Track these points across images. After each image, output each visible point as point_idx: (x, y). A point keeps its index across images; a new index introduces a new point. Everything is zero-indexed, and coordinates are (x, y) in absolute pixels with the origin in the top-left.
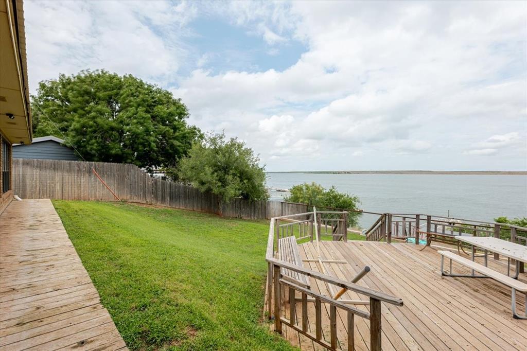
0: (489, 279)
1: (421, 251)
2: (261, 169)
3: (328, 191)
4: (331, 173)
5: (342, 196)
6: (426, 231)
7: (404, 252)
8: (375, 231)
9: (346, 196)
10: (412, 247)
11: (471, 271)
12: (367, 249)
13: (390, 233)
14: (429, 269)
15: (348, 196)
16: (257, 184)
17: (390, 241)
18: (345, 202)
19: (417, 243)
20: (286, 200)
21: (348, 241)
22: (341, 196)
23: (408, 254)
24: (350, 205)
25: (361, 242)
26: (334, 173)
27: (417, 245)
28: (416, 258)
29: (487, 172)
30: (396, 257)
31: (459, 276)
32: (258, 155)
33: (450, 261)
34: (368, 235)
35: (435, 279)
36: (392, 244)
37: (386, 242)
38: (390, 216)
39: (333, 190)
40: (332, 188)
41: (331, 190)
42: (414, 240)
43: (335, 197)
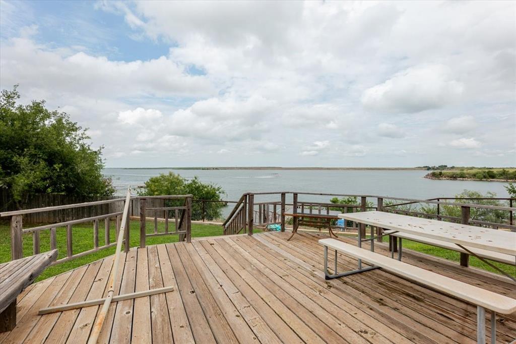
0: (378, 271)
1: (288, 240)
2: (96, 152)
3: (190, 182)
4: (200, 169)
5: (206, 187)
6: (292, 213)
7: (269, 245)
8: (234, 220)
9: (210, 186)
10: (278, 237)
11: (357, 263)
12: (220, 251)
13: (251, 221)
14: (306, 270)
15: (211, 186)
16: (79, 171)
17: (251, 232)
18: (208, 193)
19: (283, 230)
20: (140, 195)
21: (194, 240)
22: (204, 187)
23: (273, 247)
24: (213, 196)
25: (211, 239)
26: (203, 169)
27: (283, 233)
28: (285, 254)
29: (315, 168)
30: (259, 257)
31: (345, 276)
32: (85, 131)
33: (334, 253)
34: (226, 226)
35: (320, 292)
36: (254, 235)
37: (246, 234)
38: (251, 196)
39: (196, 180)
40: (194, 179)
41: (194, 181)
42: (279, 226)
43: (197, 188)
